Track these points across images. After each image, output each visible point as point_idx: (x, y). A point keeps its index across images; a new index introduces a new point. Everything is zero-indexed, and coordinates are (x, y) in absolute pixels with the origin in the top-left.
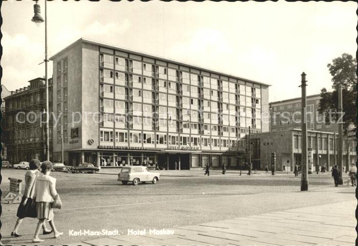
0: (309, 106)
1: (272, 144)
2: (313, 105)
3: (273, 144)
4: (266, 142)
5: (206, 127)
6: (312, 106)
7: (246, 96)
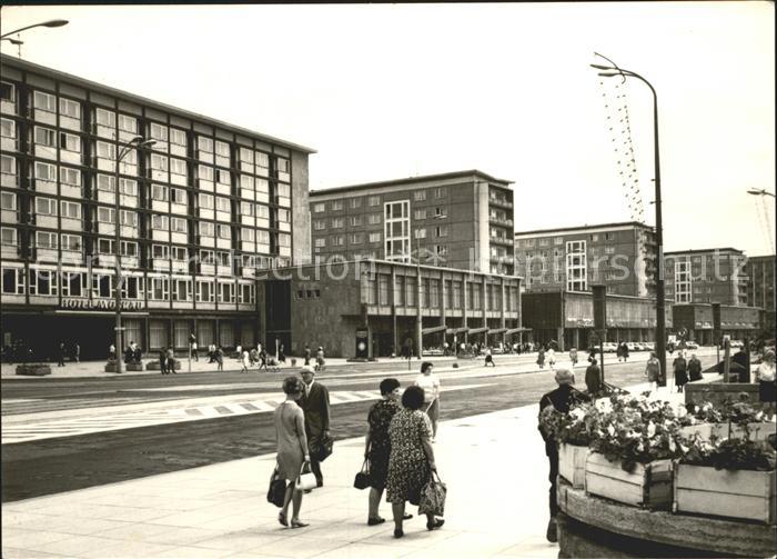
0: (400, 205)
1: (318, 293)
2: (408, 201)
3: (322, 294)
4: (305, 288)
5: (158, 252)
6: (406, 204)
7: (255, 176)
